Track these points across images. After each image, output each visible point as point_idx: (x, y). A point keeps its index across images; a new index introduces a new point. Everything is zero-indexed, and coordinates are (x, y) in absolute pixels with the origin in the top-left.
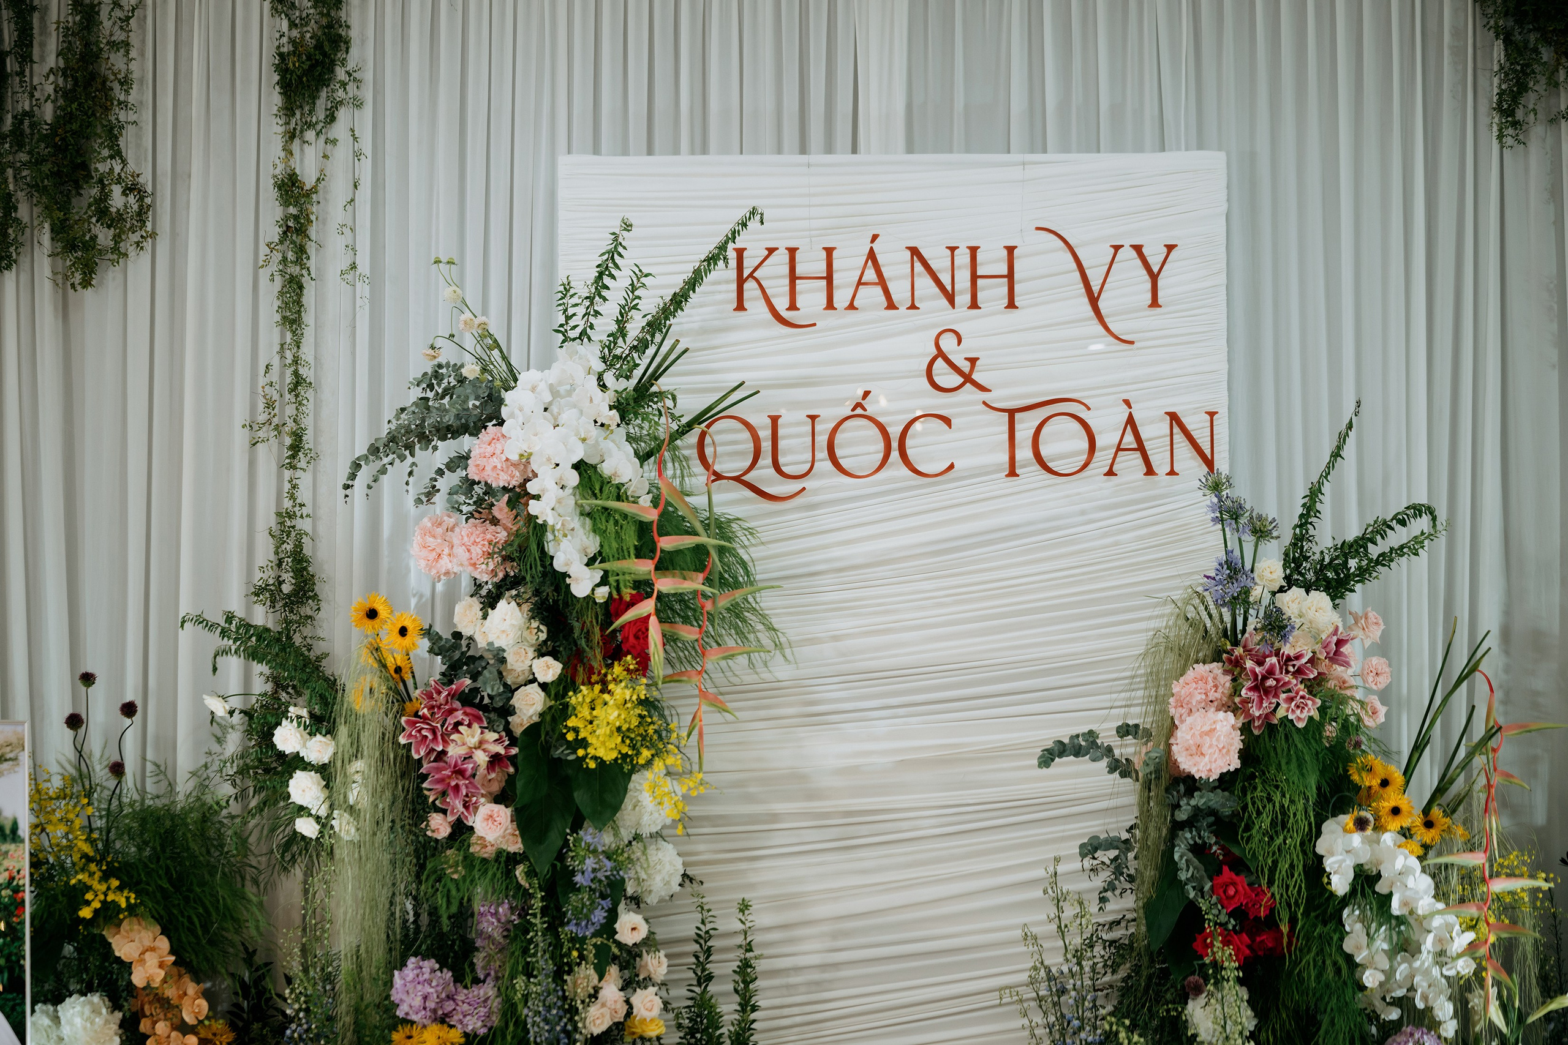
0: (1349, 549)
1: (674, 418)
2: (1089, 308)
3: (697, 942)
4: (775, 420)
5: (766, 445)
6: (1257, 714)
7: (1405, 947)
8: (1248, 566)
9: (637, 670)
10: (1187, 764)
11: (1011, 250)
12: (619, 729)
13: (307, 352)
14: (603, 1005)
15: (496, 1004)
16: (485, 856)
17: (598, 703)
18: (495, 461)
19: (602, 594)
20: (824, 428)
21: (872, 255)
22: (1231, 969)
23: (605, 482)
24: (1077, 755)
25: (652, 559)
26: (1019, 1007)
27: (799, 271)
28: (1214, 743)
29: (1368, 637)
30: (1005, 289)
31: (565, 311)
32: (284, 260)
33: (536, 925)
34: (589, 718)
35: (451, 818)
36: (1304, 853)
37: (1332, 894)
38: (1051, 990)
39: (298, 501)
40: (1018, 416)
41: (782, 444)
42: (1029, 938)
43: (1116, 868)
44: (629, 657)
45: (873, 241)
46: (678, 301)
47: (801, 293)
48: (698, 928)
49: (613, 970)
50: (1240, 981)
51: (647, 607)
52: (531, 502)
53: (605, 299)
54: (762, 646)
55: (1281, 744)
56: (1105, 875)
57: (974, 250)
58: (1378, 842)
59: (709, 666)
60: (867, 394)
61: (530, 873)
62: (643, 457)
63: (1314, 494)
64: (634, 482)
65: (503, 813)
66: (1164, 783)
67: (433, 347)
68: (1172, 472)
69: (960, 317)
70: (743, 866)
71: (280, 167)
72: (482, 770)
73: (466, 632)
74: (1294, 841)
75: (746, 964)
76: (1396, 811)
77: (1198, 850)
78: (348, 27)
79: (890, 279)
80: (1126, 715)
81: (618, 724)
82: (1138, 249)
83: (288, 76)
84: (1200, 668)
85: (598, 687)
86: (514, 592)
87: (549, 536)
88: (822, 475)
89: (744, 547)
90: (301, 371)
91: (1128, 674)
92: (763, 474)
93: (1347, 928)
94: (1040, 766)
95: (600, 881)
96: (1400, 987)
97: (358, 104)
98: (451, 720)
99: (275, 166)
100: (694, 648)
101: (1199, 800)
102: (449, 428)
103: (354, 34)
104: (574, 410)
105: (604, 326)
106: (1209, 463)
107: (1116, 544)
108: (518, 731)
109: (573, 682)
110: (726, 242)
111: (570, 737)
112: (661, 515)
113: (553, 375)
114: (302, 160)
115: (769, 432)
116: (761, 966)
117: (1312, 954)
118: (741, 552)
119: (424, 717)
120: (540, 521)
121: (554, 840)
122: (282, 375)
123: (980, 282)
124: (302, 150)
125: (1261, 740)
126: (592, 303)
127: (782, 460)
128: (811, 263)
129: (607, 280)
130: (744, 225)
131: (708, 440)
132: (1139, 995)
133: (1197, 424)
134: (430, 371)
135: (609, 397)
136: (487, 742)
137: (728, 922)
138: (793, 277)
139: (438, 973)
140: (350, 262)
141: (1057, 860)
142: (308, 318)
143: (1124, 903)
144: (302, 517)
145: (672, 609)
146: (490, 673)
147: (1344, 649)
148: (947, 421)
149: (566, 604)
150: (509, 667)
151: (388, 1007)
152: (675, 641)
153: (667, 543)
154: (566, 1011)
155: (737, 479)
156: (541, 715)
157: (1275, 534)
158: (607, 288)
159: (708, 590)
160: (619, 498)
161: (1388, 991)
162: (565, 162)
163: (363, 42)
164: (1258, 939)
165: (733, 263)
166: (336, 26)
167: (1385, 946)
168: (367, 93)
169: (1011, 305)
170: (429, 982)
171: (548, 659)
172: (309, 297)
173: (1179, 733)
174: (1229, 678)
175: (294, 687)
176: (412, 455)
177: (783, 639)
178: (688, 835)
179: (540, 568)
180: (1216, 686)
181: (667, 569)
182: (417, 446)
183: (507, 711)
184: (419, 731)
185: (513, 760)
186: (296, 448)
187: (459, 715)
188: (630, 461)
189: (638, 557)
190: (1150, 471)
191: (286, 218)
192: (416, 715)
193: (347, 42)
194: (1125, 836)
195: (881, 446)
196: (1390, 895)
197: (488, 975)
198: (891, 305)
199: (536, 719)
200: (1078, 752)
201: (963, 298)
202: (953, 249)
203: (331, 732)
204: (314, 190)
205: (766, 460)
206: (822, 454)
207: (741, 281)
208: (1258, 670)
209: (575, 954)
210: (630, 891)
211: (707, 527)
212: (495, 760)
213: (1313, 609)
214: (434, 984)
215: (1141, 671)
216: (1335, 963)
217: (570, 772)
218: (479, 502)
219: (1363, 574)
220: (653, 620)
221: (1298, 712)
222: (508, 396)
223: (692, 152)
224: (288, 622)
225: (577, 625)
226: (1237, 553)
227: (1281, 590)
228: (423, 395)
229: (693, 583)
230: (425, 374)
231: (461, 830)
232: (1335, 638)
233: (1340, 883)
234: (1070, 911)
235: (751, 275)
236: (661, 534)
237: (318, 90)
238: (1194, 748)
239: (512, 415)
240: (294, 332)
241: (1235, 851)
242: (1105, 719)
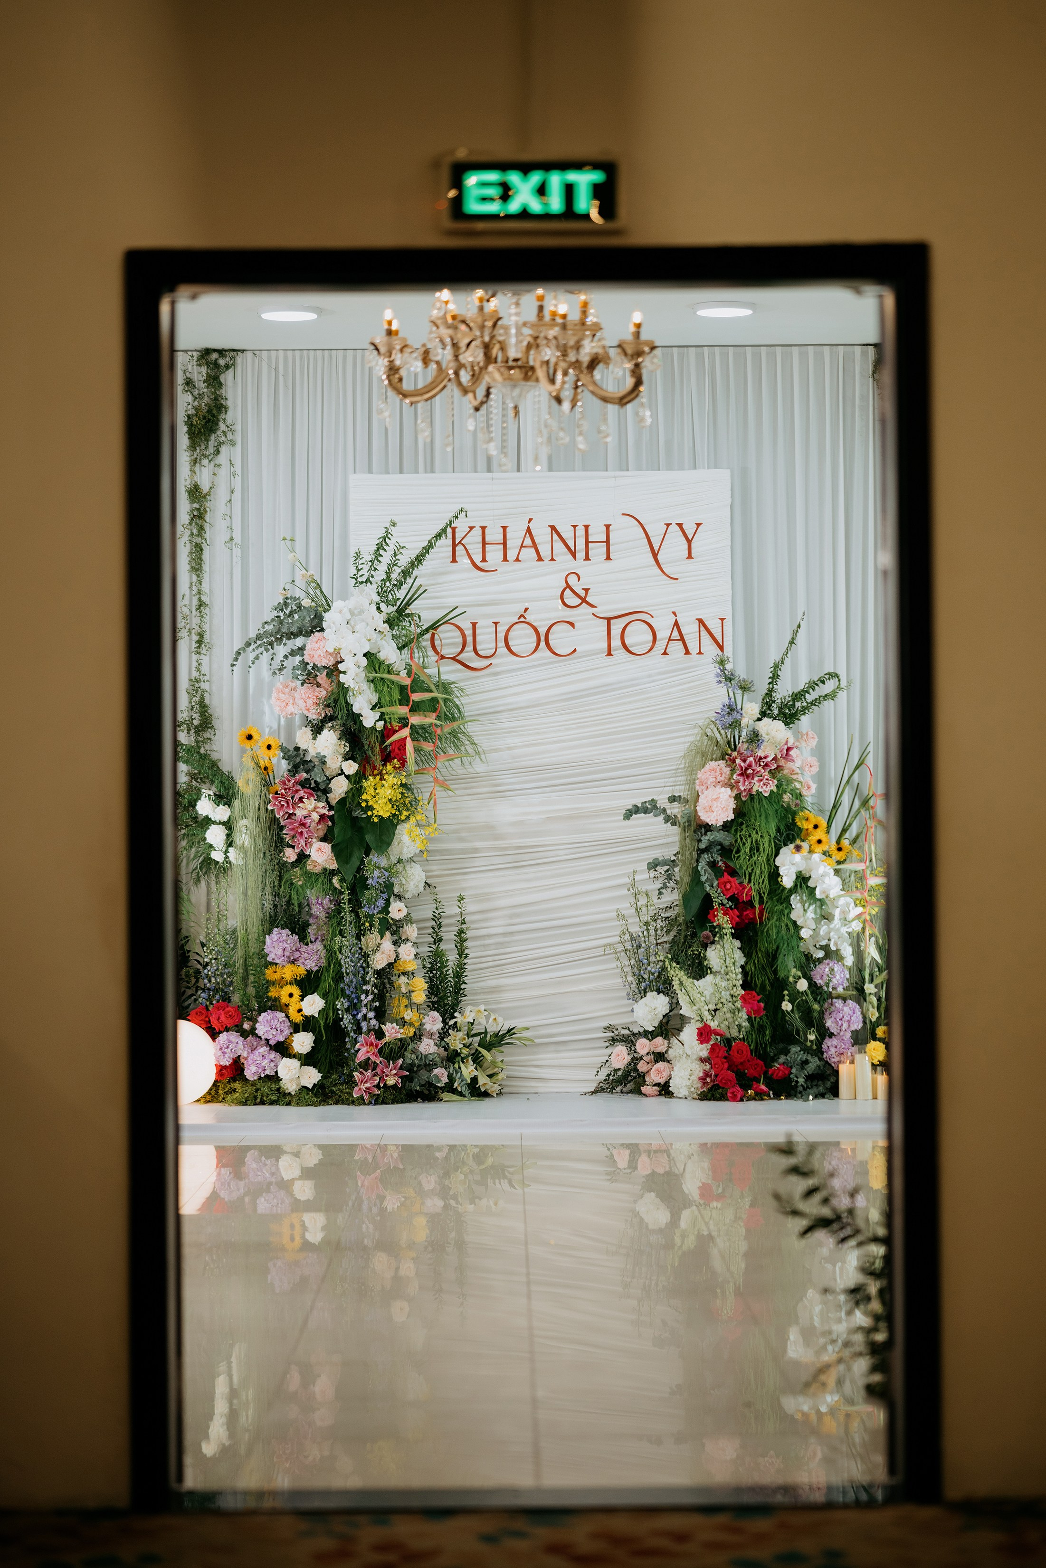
0: (798, 696)
1: (418, 626)
2: (653, 559)
3: (433, 919)
4: (474, 625)
5: (470, 639)
6: (743, 789)
7: (826, 917)
8: (739, 707)
9: (400, 767)
10: (707, 817)
11: (608, 527)
12: (390, 800)
13: (205, 587)
14: (383, 953)
15: (323, 953)
16: (317, 871)
17: (378, 786)
18: (320, 652)
19: (380, 725)
20: (502, 629)
21: (529, 530)
22: (728, 928)
23: (381, 663)
24: (645, 813)
25: (407, 705)
26: (614, 955)
27: (487, 539)
28: (719, 805)
29: (808, 745)
30: (605, 549)
31: (357, 567)
32: (192, 534)
33: (345, 909)
34: (373, 794)
35: (297, 851)
36: (769, 865)
37: (784, 888)
38: (633, 946)
39: (202, 673)
40: (612, 621)
41: (478, 638)
42: (621, 917)
43: (668, 875)
44: (396, 760)
45: (529, 522)
46: (419, 560)
47: (489, 552)
48: (434, 912)
49: (388, 934)
50: (734, 936)
51: (406, 732)
52: (341, 675)
53: (380, 562)
54: (468, 754)
55: (756, 805)
56: (661, 880)
57: (587, 527)
58: (810, 859)
59: (439, 765)
60: (526, 609)
61: (342, 880)
62: (401, 648)
63: (776, 667)
64: (397, 663)
65: (327, 847)
66: (692, 828)
67: (284, 589)
68: (700, 653)
69: (579, 565)
70: (458, 878)
71: (189, 482)
72: (314, 824)
73: (303, 747)
74: (763, 858)
75: (461, 932)
76: (819, 842)
77: (713, 865)
78: (226, 399)
79: (539, 544)
80: (673, 791)
81: (390, 797)
82: (680, 525)
83: (193, 429)
84: (713, 764)
85: (378, 777)
86: (330, 725)
87: (351, 693)
88: (502, 656)
89: (457, 697)
90: (203, 598)
91: (674, 767)
92: (468, 655)
93: (793, 907)
94: (624, 819)
95: (380, 884)
96: (824, 939)
97: (233, 443)
98: (297, 796)
99: (186, 480)
100: (430, 755)
101: (710, 836)
102: (292, 633)
103: (229, 403)
104: (364, 623)
105: (380, 575)
106: (721, 648)
107: (669, 693)
108: (333, 802)
109: (364, 774)
110: (447, 527)
111: (364, 805)
112: (412, 682)
113: (351, 603)
114: (200, 476)
115: (471, 632)
116: (469, 934)
117: (774, 920)
118: (456, 700)
119: (282, 795)
120: (346, 686)
121: (355, 862)
122: (191, 600)
123: (590, 545)
124: (200, 470)
125: (746, 804)
126: (373, 563)
127: (478, 648)
128: (494, 535)
129: (381, 552)
130: (457, 517)
131: (436, 637)
132: (680, 946)
133: (714, 626)
134: (282, 602)
135: (383, 616)
136: (318, 807)
137: (451, 909)
138: (484, 543)
139: (291, 936)
140: (229, 537)
141: (635, 872)
142: (206, 567)
143: (672, 897)
144: (204, 682)
145: (418, 734)
146: (318, 769)
147: (791, 753)
148: (572, 624)
149: (360, 731)
150: (328, 766)
151: (262, 955)
152: (419, 751)
153: (416, 697)
154: (363, 956)
155: (453, 659)
156: (346, 793)
157: (752, 689)
158: (382, 556)
159: (438, 723)
160: (389, 672)
161: (817, 942)
162: (353, 478)
163: (235, 407)
164: (745, 913)
165: (450, 535)
166: (220, 399)
167: (813, 915)
168: (238, 438)
169: (608, 558)
170: (286, 941)
171: (350, 762)
172: (206, 555)
173: (701, 800)
174: (729, 769)
175: (201, 779)
176: (272, 648)
177: (480, 749)
178: (427, 861)
179: (346, 712)
180: (721, 774)
181: (416, 711)
182: (275, 643)
183: (326, 791)
184: (280, 802)
185: (331, 818)
186: (200, 642)
187: (302, 793)
188: (394, 651)
189: (400, 705)
190: (687, 652)
191: (192, 511)
192: (276, 793)
193: (226, 408)
194: (673, 858)
195: (535, 639)
196: (815, 888)
197: (317, 939)
198: (540, 559)
199: (343, 795)
200: (646, 811)
201: (581, 555)
202: (575, 527)
203: (229, 804)
204: (208, 494)
205: (469, 648)
206: (502, 644)
207: (454, 546)
208: (742, 764)
209: (367, 924)
210: (396, 890)
211: (437, 686)
212: (322, 817)
213: (775, 730)
214: (288, 942)
215: (682, 766)
216: (787, 925)
217: (363, 824)
218: (309, 674)
219: (804, 710)
220: (409, 739)
221: (764, 787)
222: (326, 616)
223: (426, 472)
224: (197, 741)
225: (366, 743)
226: (733, 700)
227: (759, 720)
228: (278, 615)
229: (430, 719)
230: (280, 603)
231: (303, 857)
232: (786, 747)
233: (788, 881)
234: (643, 901)
235: (460, 542)
236: (413, 691)
237: (209, 436)
238: (708, 808)
239: (329, 627)
240: (198, 576)
241: (731, 864)
242: (661, 793)
